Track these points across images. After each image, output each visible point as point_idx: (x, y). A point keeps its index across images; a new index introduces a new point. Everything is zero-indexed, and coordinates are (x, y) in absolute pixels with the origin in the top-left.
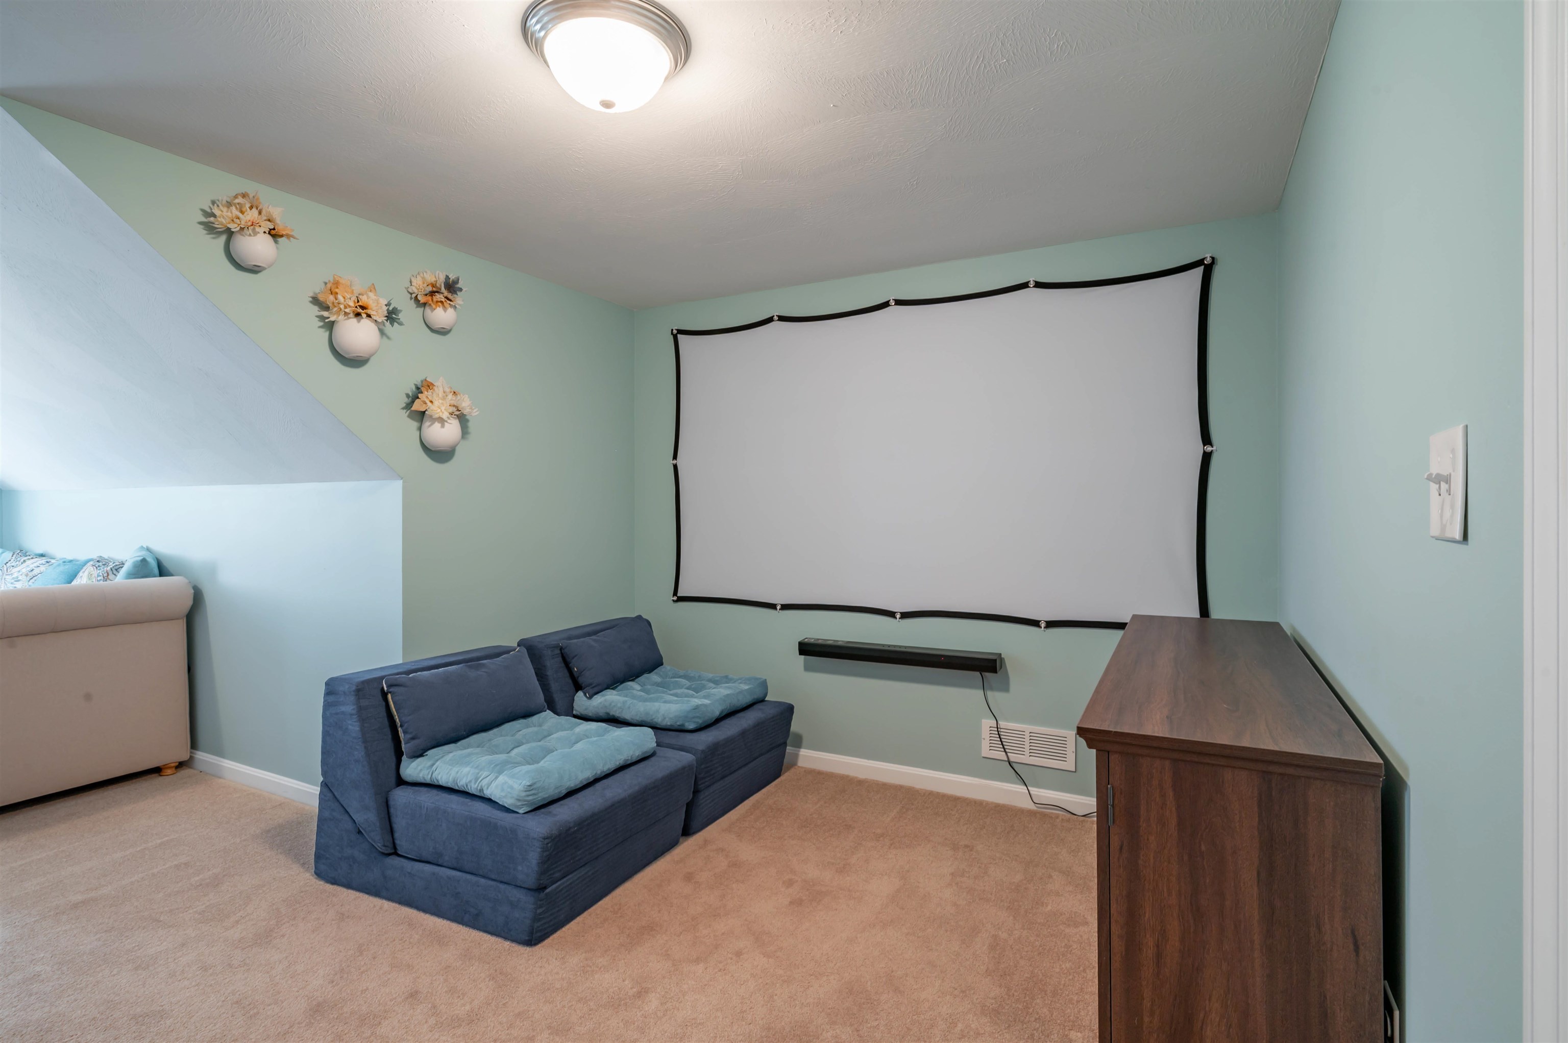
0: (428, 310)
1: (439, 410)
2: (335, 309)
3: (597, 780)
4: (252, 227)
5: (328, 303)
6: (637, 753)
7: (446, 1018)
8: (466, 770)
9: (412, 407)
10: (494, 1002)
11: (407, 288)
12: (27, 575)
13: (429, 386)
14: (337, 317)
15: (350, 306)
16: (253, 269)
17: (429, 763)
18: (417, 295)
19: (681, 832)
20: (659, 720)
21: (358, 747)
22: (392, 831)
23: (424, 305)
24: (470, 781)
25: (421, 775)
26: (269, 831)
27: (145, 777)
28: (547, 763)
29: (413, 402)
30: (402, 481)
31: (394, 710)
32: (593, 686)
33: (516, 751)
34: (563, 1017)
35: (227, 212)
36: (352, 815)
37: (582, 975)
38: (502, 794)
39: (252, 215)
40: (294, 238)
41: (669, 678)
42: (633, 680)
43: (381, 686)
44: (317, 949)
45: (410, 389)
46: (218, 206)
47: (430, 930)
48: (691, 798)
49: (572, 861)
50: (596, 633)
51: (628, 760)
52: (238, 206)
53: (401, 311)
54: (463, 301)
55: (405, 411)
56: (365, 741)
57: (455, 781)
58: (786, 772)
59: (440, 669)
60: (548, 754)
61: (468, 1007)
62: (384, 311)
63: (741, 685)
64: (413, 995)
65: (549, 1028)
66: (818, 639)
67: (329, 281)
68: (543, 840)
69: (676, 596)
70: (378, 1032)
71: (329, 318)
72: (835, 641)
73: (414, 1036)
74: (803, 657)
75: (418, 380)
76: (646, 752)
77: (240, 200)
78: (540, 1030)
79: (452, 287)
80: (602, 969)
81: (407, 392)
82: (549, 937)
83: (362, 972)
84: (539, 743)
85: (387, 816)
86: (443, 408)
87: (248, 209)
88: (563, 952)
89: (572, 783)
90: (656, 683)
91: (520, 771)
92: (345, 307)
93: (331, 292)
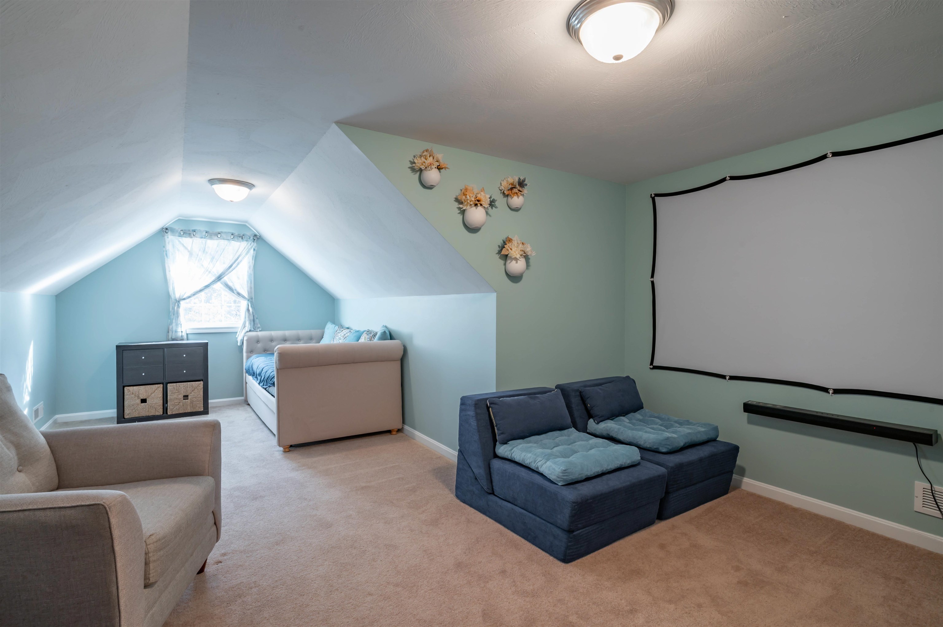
0: (509, 198)
1: (515, 254)
2: (466, 203)
3: (603, 474)
4: (430, 166)
5: (463, 200)
6: (628, 462)
7: (520, 590)
8: (529, 455)
9: (501, 253)
10: (545, 589)
11: (499, 188)
12: (343, 337)
13: (510, 241)
14: (467, 207)
15: (472, 201)
16: (431, 187)
17: (510, 448)
18: (504, 191)
19: (656, 516)
20: (641, 443)
21: (476, 434)
22: (491, 482)
23: (508, 195)
24: (532, 462)
25: (506, 454)
26: (435, 470)
27: (385, 434)
28: (574, 459)
29: (502, 250)
30: (496, 293)
31: (493, 417)
32: (599, 416)
33: (555, 449)
34: (585, 610)
35: (420, 160)
36: (472, 469)
37: (595, 588)
38: (549, 472)
39: (430, 160)
40: (448, 168)
41: (647, 417)
42: (624, 416)
43: (486, 403)
44: (458, 534)
45: (500, 242)
46: (416, 158)
47: (510, 539)
48: (663, 496)
49: (588, 520)
50: (601, 384)
51: (622, 465)
52: (424, 157)
53: (496, 200)
54: (527, 191)
55: (498, 255)
56: (479, 431)
57: (523, 460)
58: (732, 491)
59: (515, 397)
60: (574, 453)
61: (531, 587)
62: (488, 202)
63: (698, 427)
64: (503, 572)
65: (577, 614)
66: (760, 403)
67: (463, 189)
68: (572, 503)
69: (652, 365)
70: (487, 586)
71: (463, 208)
72: (774, 405)
73: (505, 594)
74: (747, 414)
75: (504, 237)
76: (634, 462)
77: (425, 153)
78: (571, 613)
79: (522, 184)
80: (607, 589)
81: (499, 245)
82: (575, 560)
83: (479, 552)
84: (570, 446)
85: (489, 473)
86: (517, 252)
87: (429, 157)
88: (583, 572)
89: (590, 473)
90: (639, 419)
91: (559, 461)
92: (470, 202)
93: (464, 194)
